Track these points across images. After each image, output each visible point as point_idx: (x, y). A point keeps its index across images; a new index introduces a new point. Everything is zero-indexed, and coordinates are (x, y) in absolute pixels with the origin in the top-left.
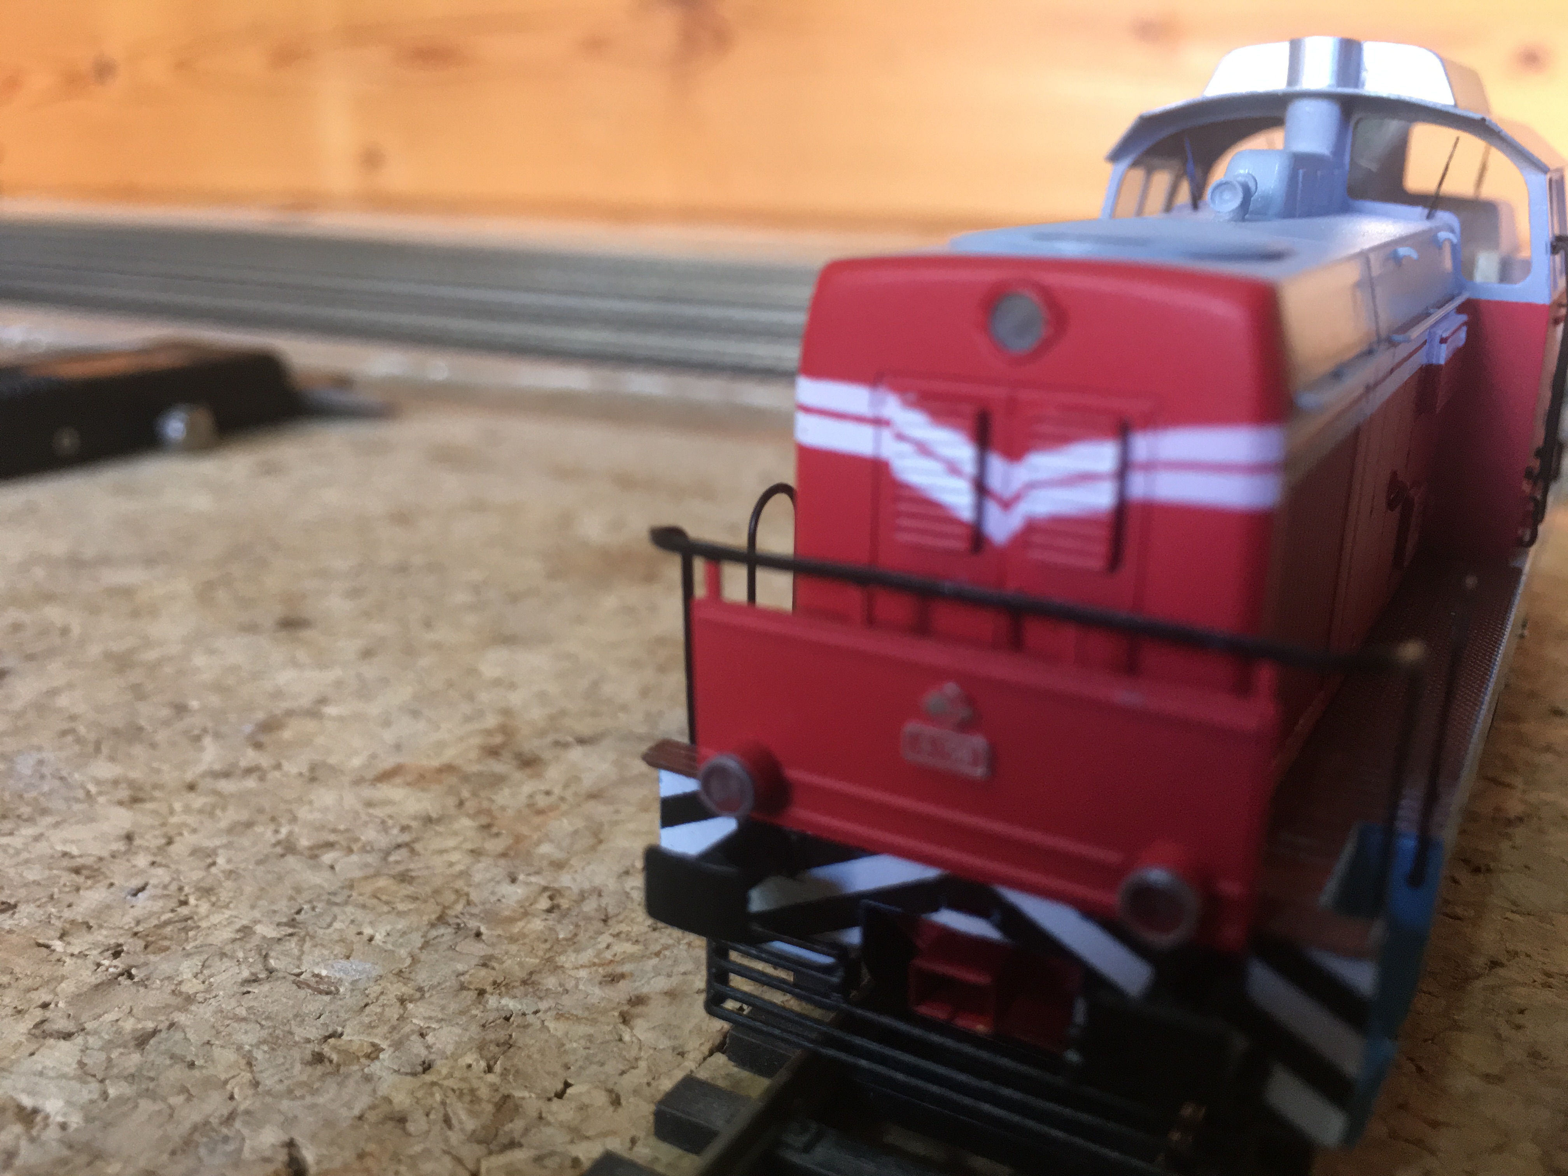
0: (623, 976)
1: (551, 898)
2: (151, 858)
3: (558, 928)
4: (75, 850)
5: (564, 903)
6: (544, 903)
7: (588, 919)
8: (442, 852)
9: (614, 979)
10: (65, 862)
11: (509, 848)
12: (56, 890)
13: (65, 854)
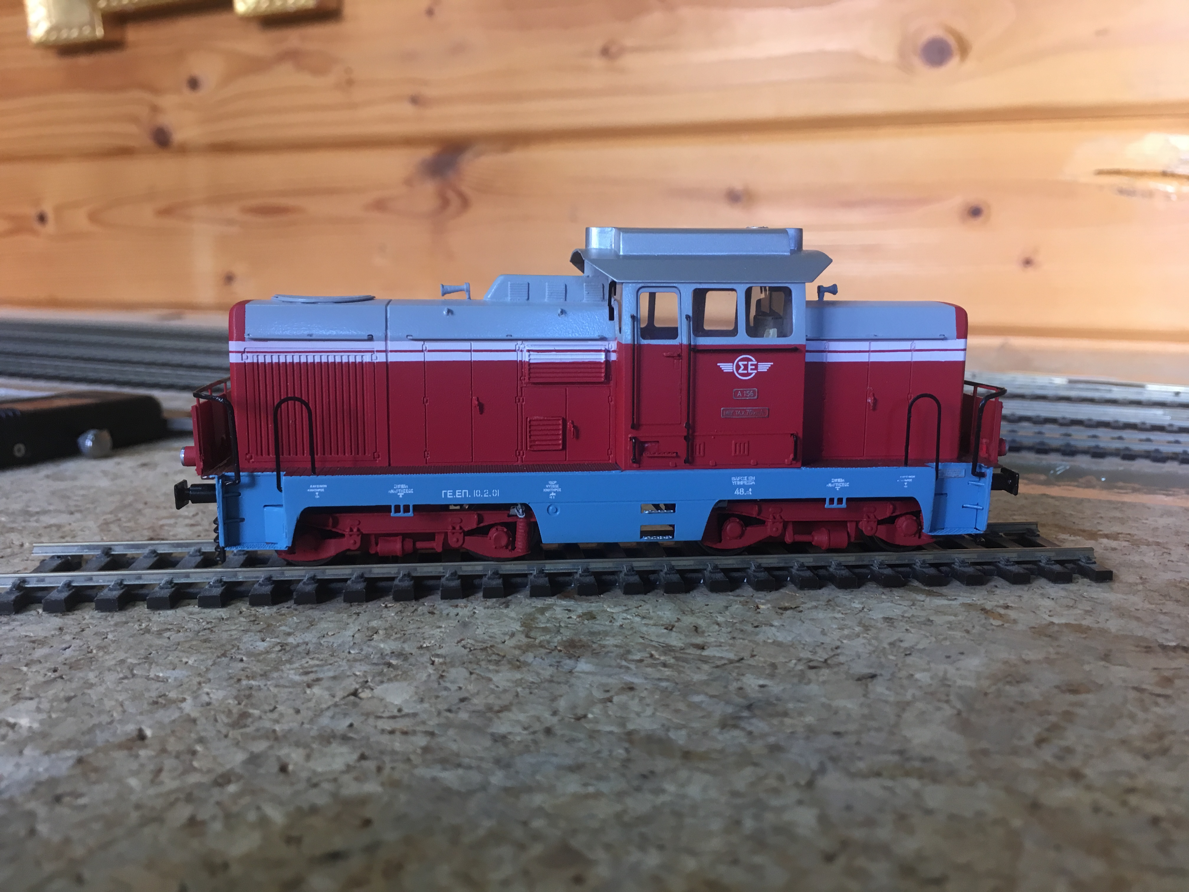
0: (312, 672)
1: (281, 646)
2: (73, 636)
3: (283, 657)
4: (32, 635)
5: (288, 648)
6: (278, 648)
7: (300, 653)
8: (227, 631)
9: (307, 673)
10: (27, 639)
11: (264, 629)
12: (22, 649)
13: (26, 636)
